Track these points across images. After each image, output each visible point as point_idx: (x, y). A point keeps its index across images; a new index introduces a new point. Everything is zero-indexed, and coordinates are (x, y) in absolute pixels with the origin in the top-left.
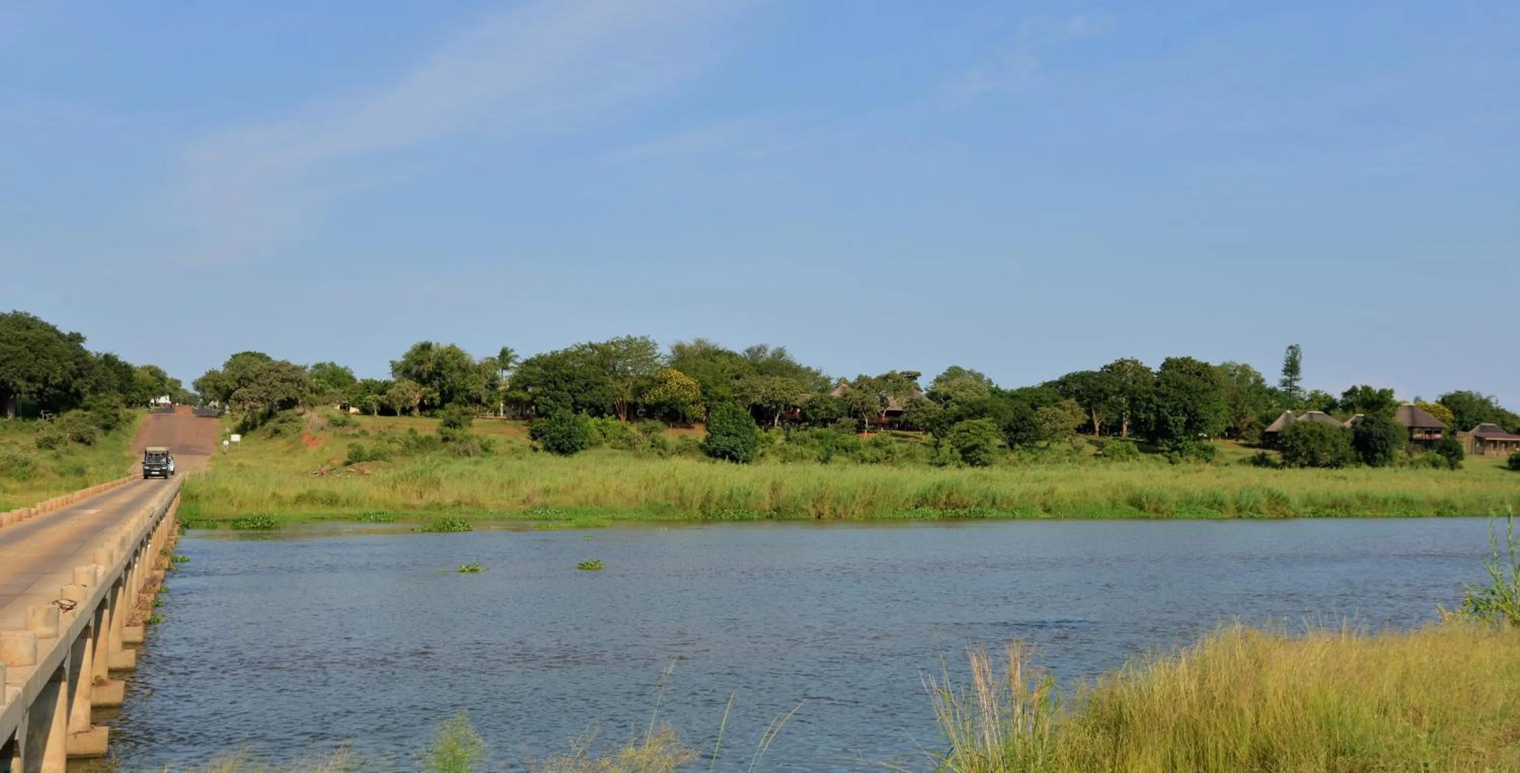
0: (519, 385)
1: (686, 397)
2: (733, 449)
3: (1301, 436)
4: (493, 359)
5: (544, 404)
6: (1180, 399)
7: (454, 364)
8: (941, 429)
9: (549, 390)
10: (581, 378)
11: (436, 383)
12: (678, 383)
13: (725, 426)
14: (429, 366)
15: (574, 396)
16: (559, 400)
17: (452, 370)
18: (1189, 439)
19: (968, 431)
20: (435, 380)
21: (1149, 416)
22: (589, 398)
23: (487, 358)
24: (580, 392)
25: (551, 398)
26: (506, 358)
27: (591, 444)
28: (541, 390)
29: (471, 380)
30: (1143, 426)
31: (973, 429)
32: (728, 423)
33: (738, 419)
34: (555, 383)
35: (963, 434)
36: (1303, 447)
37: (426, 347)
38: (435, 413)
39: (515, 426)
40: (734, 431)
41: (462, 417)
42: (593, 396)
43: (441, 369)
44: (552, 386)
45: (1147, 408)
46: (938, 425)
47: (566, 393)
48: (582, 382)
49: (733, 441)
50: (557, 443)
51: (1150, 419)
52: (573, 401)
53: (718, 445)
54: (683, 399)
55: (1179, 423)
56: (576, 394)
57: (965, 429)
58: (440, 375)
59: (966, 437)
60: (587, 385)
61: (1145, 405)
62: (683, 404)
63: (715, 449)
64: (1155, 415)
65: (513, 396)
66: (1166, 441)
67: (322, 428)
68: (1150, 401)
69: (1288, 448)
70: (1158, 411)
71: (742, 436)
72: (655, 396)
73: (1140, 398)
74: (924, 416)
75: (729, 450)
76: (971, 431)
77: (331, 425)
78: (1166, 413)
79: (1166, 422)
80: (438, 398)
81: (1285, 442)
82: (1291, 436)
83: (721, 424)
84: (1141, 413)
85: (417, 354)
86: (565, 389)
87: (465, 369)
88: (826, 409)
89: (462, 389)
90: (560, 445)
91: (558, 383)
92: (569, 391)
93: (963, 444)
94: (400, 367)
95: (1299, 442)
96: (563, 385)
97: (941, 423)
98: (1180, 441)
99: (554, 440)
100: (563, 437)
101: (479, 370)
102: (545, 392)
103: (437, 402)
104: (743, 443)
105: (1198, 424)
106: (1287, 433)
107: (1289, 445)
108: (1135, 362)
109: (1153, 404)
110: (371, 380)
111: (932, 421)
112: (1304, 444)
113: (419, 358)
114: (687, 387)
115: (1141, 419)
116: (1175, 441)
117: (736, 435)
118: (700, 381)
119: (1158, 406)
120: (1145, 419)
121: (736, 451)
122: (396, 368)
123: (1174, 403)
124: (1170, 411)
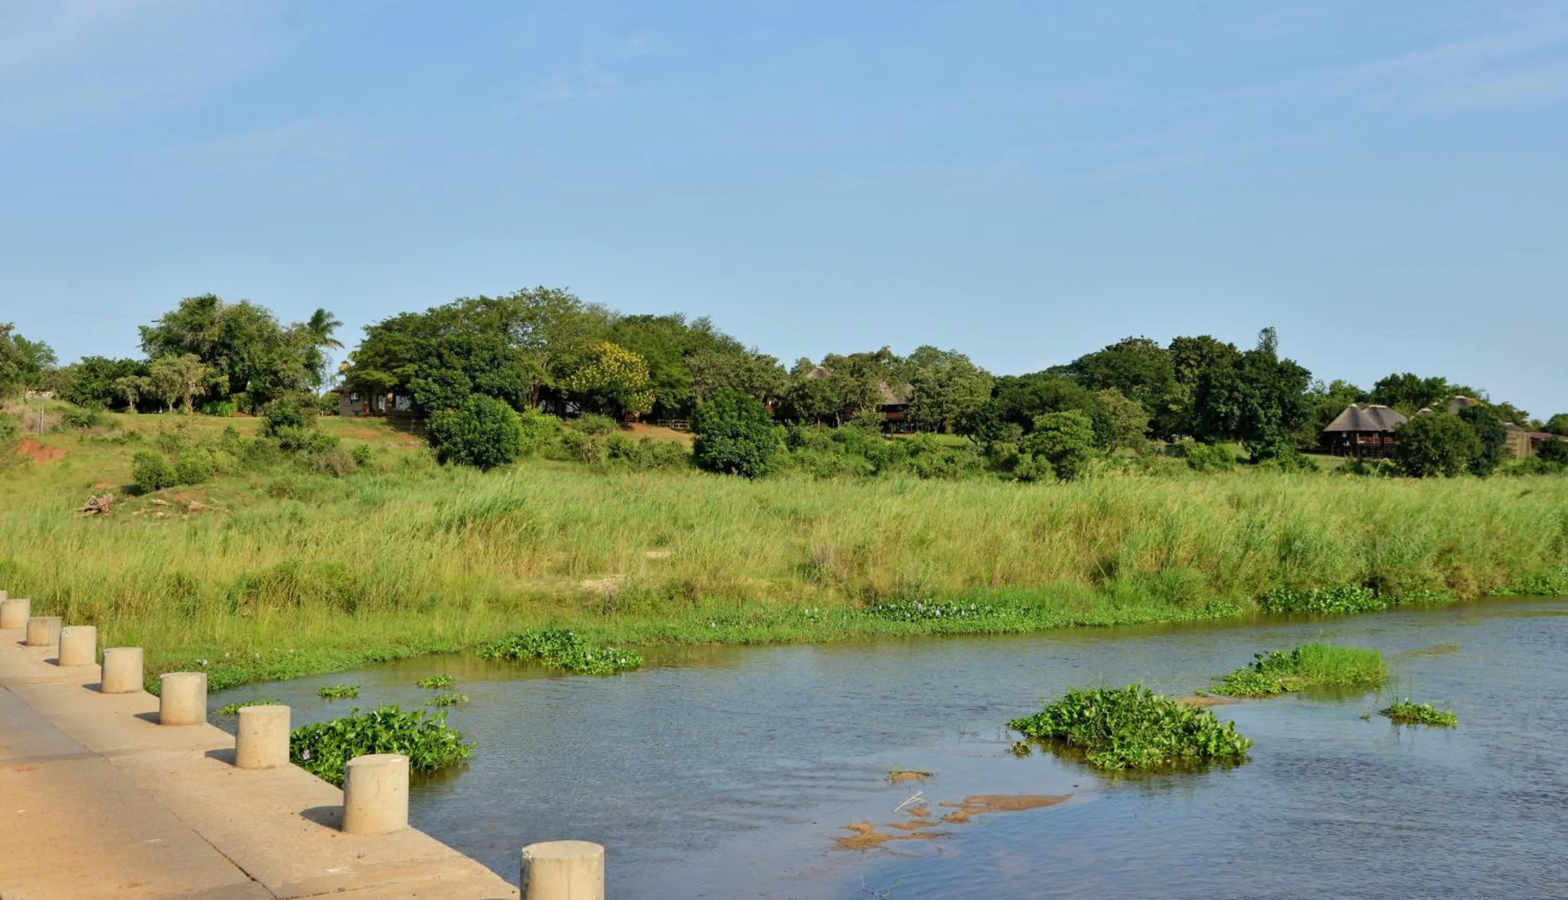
0: (379, 360)
1: (630, 380)
2: (742, 458)
3: (1432, 434)
4: (302, 325)
5: (423, 389)
6: (1273, 385)
7: (252, 329)
8: (988, 428)
9: (431, 367)
10: (483, 348)
11: (224, 361)
12: (616, 360)
13: (727, 423)
14: (214, 333)
15: (473, 378)
16: (449, 384)
17: (251, 339)
18: (1284, 441)
19: (1057, 429)
20: (220, 355)
21: (1232, 409)
22: (498, 382)
23: (294, 325)
24: (483, 371)
25: (435, 381)
26: (322, 325)
27: (518, 452)
28: (417, 367)
29: (281, 356)
30: (1220, 423)
31: (1065, 425)
32: (732, 417)
33: (747, 411)
34: (440, 356)
35: (1051, 433)
36: (1433, 450)
37: (206, 304)
38: (219, 409)
39: (371, 426)
40: (743, 430)
41: (302, 410)
42: (504, 378)
43: (233, 337)
44: (436, 361)
45: (1229, 398)
46: (983, 422)
47: (460, 372)
48: (487, 355)
49: (743, 446)
50: (476, 450)
51: (1233, 414)
52: (472, 385)
53: (720, 452)
54: (626, 384)
55: (1274, 419)
56: (477, 374)
57: (1053, 426)
58: (229, 347)
59: (1054, 437)
60: (493, 360)
61: (1226, 394)
62: (627, 392)
63: (715, 458)
64: (1239, 408)
65: (370, 378)
66: (1253, 444)
67: (55, 429)
68: (1232, 389)
69: (1412, 451)
70: (1245, 403)
71: (755, 437)
72: (586, 378)
73: (1218, 385)
74: (957, 410)
75: (737, 460)
76: (1062, 429)
77: (68, 423)
78: (1256, 405)
79: (1254, 417)
80: (228, 384)
81: (1409, 444)
82: (1416, 435)
83: (722, 419)
84: (1222, 406)
85: (192, 314)
86: (458, 366)
87: (271, 340)
88: (824, 399)
89: (265, 370)
90: (480, 454)
91: (446, 357)
92: (465, 369)
93: (1051, 449)
94: (158, 336)
95: (1428, 444)
96: (455, 360)
97: (987, 419)
98: (1271, 443)
99: (471, 445)
100: (488, 441)
101: (289, 340)
102: (423, 370)
103: (225, 389)
104: (759, 449)
105: (1296, 419)
106: (1411, 432)
107: (1414, 448)
108: (1146, 343)
109: (1239, 392)
110: (99, 359)
111: (971, 417)
112: (1434, 445)
113: (197, 319)
114: (630, 366)
115: (1221, 412)
116: (1264, 443)
117: (747, 437)
118: (646, 358)
119: (1245, 396)
120: (1226, 413)
121: (749, 462)
122: (149, 338)
123: (1267, 391)
124: (1261, 401)
